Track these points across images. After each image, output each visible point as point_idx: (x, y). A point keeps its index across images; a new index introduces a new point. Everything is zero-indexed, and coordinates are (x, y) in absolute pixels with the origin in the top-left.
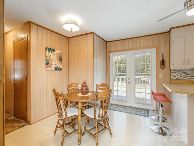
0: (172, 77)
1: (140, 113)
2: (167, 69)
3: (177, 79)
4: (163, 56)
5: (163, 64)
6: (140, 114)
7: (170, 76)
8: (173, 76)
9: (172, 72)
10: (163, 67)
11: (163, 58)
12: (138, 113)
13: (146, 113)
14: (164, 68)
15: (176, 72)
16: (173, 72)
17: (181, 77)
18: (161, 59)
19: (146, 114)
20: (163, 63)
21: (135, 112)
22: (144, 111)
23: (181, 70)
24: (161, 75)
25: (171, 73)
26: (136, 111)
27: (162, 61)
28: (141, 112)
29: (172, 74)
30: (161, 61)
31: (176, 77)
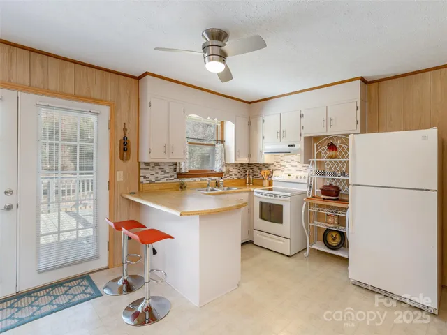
0: (142, 180)
1: (70, 297)
2: (132, 162)
3: (151, 182)
4: (125, 130)
5: (125, 150)
6: (73, 300)
7: (140, 176)
8: (145, 177)
9: (142, 168)
10: (125, 155)
11: (125, 134)
12: (63, 300)
13: (87, 287)
14: (128, 158)
15: (148, 168)
16: (145, 169)
17: (157, 177)
18: (120, 136)
19: (90, 290)
20: (125, 147)
21: (51, 303)
22: (79, 285)
23: (157, 164)
24: (120, 176)
25: (141, 170)
26: (50, 299)
27: (123, 141)
28: (72, 291)
29: (143, 172)
30: (120, 140)
31: (148, 178)
